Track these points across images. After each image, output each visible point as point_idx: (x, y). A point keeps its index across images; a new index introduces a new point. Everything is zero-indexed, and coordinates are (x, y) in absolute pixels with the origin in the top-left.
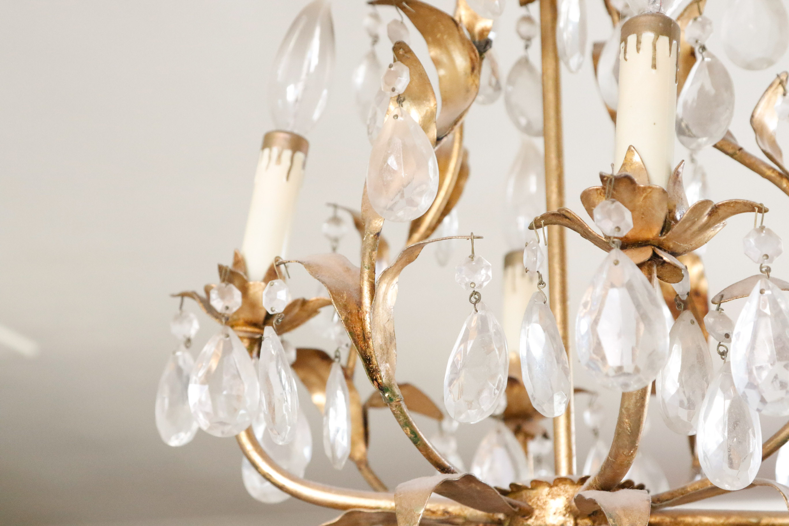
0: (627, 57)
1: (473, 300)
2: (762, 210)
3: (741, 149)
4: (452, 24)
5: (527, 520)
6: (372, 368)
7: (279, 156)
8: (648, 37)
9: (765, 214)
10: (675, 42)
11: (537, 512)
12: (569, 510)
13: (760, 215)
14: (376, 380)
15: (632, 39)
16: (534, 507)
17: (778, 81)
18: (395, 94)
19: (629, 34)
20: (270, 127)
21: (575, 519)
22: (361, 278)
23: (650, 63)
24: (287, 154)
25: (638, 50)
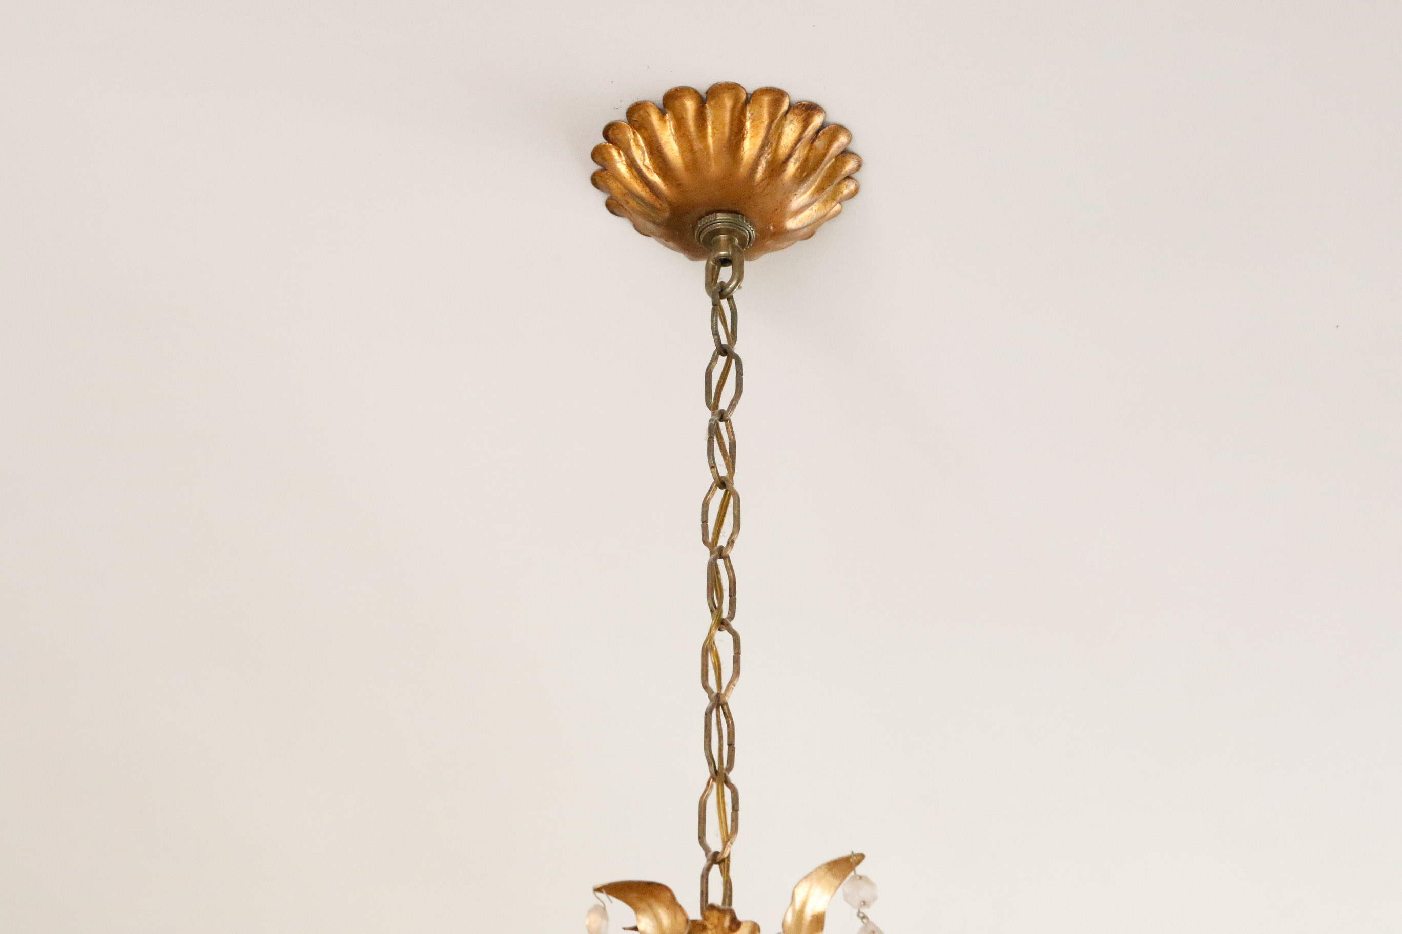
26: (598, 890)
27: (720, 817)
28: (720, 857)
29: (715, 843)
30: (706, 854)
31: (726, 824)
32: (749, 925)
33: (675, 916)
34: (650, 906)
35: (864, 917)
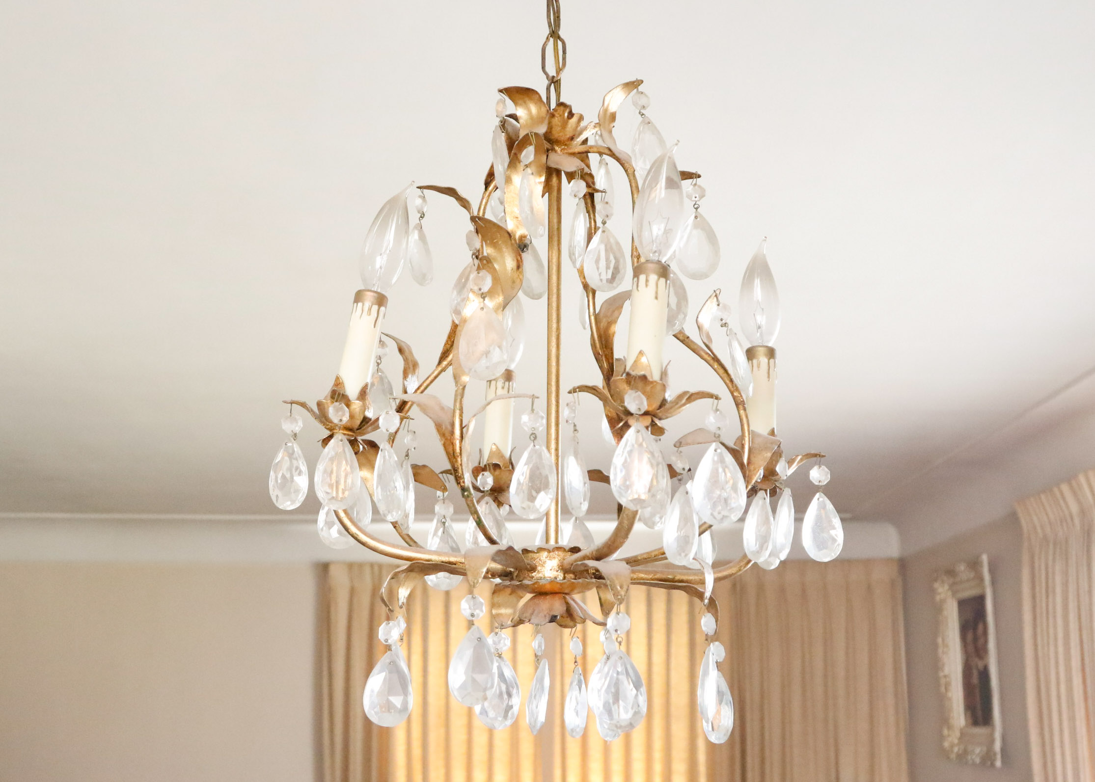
0: (639, 289)
1: (532, 438)
2: (717, 398)
3: (688, 337)
4: (507, 235)
5: (532, 573)
6: (458, 475)
7: (370, 309)
8: (653, 277)
9: (720, 401)
10: (668, 282)
11: (539, 568)
12: (560, 568)
13: (716, 401)
14: (459, 483)
15: (642, 278)
16: (537, 565)
17: (714, 294)
18: (481, 292)
19: (641, 273)
20: (361, 287)
21: (564, 574)
22: (454, 416)
23: (653, 295)
24: (375, 307)
25: (647, 285)
26: (501, 91)
27: (555, 57)
28: (555, 79)
29: (552, 72)
30: (547, 78)
31: (559, 61)
32: (578, 116)
33: (540, 108)
34: (525, 102)
35: (643, 114)
